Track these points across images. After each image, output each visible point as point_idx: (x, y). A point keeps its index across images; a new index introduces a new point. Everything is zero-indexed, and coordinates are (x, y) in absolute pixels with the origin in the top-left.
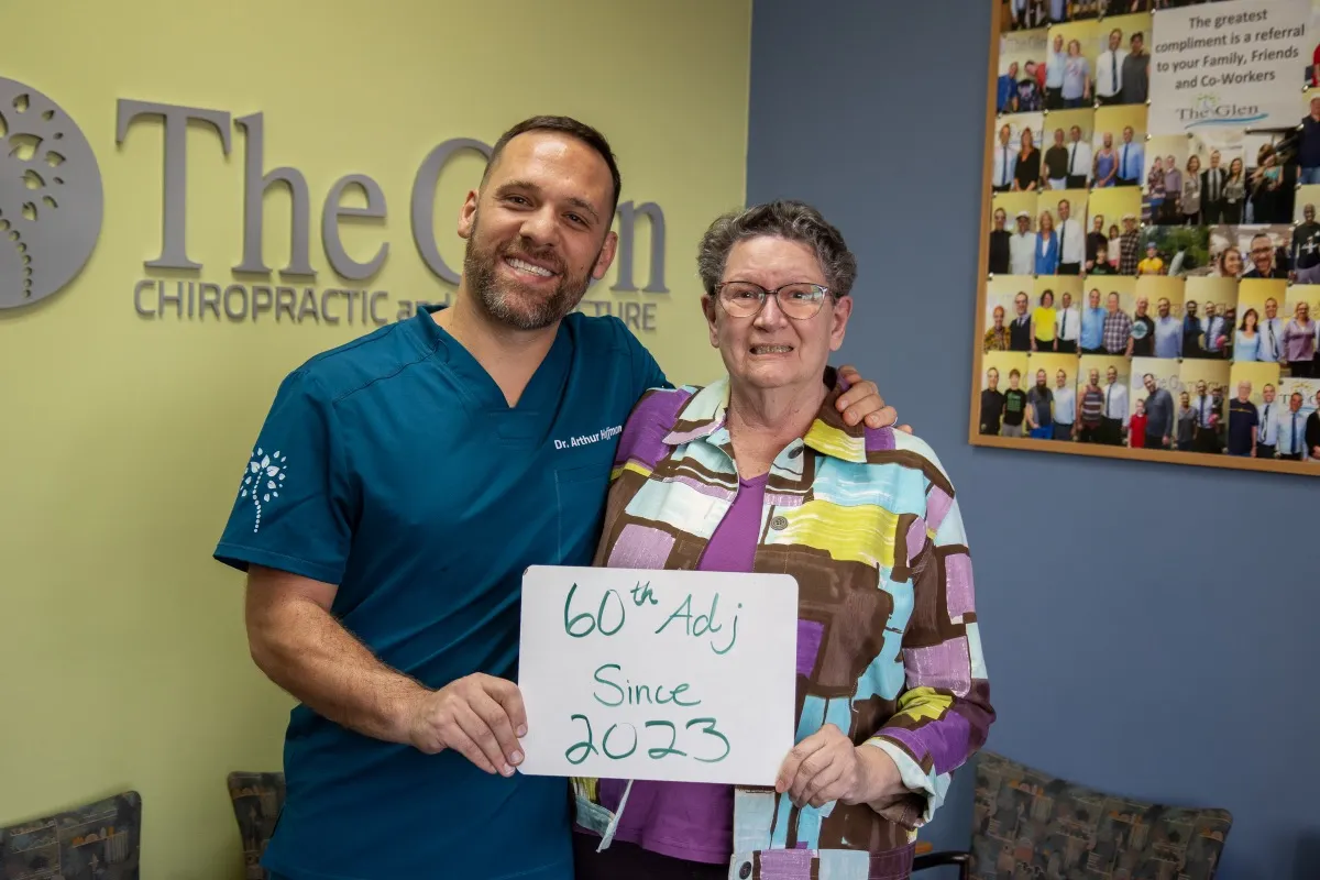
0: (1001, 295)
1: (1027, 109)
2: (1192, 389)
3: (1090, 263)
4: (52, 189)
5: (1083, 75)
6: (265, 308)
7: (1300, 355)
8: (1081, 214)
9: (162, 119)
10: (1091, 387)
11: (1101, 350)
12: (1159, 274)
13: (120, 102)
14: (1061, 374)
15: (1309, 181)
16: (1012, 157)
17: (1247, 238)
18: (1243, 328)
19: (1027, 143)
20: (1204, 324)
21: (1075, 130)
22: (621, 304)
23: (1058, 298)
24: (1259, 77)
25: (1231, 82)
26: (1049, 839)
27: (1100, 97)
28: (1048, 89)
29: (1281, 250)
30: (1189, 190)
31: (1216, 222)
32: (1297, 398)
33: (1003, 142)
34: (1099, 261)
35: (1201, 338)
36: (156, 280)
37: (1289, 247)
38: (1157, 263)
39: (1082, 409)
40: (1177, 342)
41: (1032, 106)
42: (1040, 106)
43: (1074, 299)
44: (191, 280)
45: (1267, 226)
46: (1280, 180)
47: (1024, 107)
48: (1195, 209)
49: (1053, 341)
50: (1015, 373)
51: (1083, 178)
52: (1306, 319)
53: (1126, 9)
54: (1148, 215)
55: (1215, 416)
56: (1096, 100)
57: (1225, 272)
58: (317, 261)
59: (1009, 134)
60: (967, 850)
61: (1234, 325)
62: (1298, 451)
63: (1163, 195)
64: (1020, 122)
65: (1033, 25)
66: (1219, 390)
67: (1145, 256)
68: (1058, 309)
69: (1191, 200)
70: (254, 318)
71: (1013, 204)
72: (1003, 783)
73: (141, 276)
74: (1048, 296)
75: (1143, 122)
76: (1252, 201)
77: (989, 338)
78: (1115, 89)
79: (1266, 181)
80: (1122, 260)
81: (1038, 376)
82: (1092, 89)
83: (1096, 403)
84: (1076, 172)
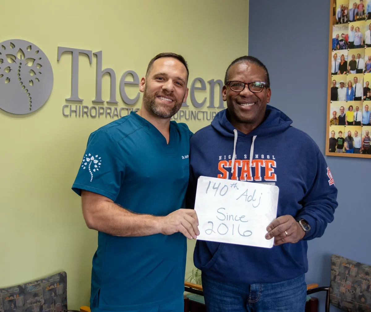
0: (335, 107)
1: (342, 49)
3: (365, 97)
4: (38, 76)
5: (361, 38)
6: (102, 114)
8: (362, 81)
9: (71, 53)
10: (366, 136)
13: (58, 47)
14: (356, 132)
16: (338, 64)
19: (342, 59)
21: (359, 55)
22: (210, 112)
23: (354, 108)
26: (356, 281)
27: (367, 45)
28: (349, 42)
33: (334, 59)
34: (368, 96)
36: (69, 105)
39: (363, 143)
41: (344, 48)
42: (346, 48)
43: (360, 108)
44: (80, 105)
47: (341, 48)
49: (353, 122)
50: (341, 132)
51: (362, 70)
56: (365, 45)
58: (118, 99)
59: (337, 56)
60: (329, 286)
64: (340, 53)
65: (344, 22)
68: (354, 111)
70: (99, 117)
71: (339, 78)
72: (340, 264)
73: (64, 103)
74: (351, 107)
77: (331, 122)
81: (348, 133)
82: (364, 42)
83: (368, 141)
84: (359, 68)
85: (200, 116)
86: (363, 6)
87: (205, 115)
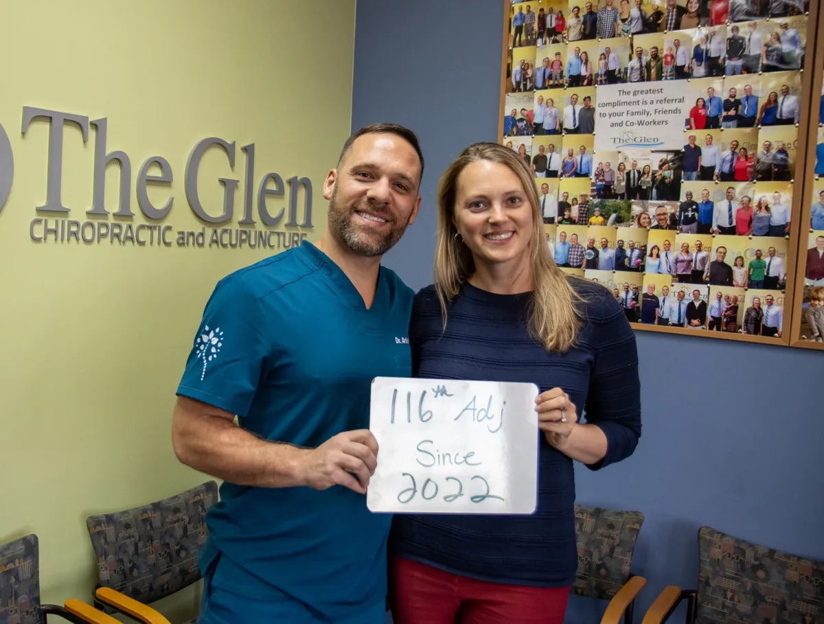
1: (523, 134)
2: (621, 288)
3: (560, 218)
5: (556, 117)
7: (684, 271)
8: (555, 191)
11: (567, 265)
12: (601, 225)
15: (689, 179)
17: (654, 207)
18: (651, 255)
19: (522, 151)
20: (628, 253)
21: (551, 146)
22: (290, 234)
24: (659, 123)
25: (642, 125)
27: (566, 129)
28: (535, 124)
29: (673, 215)
30: (619, 181)
31: (635, 199)
32: (682, 294)
34: (566, 217)
35: (626, 260)
37: (678, 214)
38: (601, 219)
40: (612, 262)
41: (525, 133)
42: (530, 133)
43: (552, 237)
45: (665, 202)
46: (672, 177)
47: (520, 133)
48: (623, 191)
51: (557, 172)
52: (687, 252)
53: (580, 84)
54: (596, 193)
55: (634, 302)
56: (563, 131)
57: (640, 225)
59: (512, 146)
61: (646, 254)
62: (682, 322)
63: (604, 183)
64: (518, 141)
65: (525, 90)
66: (636, 288)
67: (594, 215)
69: (620, 186)
75: (592, 144)
76: (657, 188)
78: (575, 125)
79: (664, 178)
80: (580, 217)
82: (561, 125)
84: (552, 169)
85: (274, 240)
86: (561, 64)
87: (282, 238)
